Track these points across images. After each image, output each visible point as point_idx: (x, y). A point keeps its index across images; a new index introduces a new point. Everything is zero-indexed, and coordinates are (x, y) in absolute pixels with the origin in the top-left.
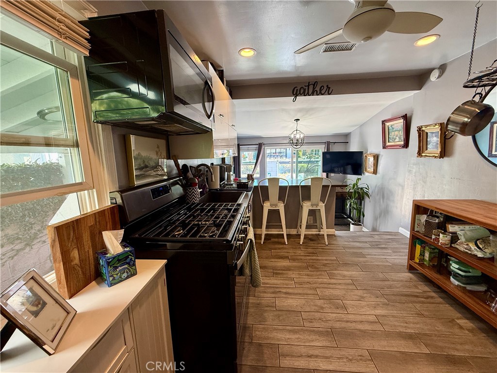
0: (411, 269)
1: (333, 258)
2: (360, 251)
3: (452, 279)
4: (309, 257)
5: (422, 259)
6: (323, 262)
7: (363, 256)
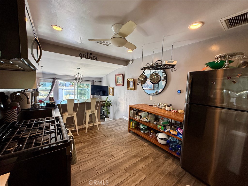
0: (130, 131)
1: (102, 135)
2: (112, 129)
3: (141, 131)
4: (92, 138)
5: (132, 127)
6: (99, 138)
7: (114, 131)
